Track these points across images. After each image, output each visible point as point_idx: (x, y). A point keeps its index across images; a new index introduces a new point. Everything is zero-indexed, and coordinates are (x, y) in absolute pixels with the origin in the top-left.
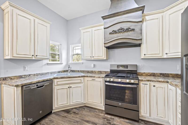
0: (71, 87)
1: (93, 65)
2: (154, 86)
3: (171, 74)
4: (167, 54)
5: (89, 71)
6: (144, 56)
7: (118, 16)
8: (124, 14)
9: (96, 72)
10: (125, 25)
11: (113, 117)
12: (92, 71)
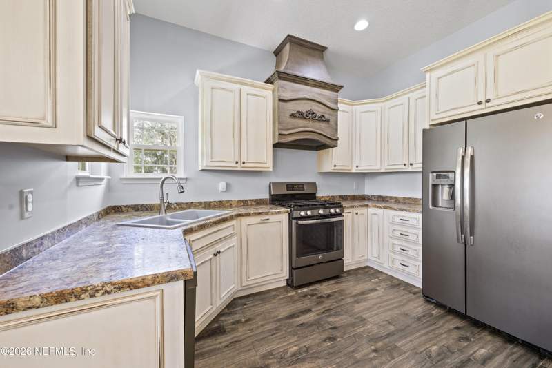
0: (219, 253)
1: (225, 185)
2: (357, 214)
3: (349, 196)
4: (357, 167)
5: (210, 202)
6: (333, 168)
7: (306, 84)
8: (315, 86)
9: (231, 204)
10: (317, 108)
11: (311, 288)
12: (220, 201)
